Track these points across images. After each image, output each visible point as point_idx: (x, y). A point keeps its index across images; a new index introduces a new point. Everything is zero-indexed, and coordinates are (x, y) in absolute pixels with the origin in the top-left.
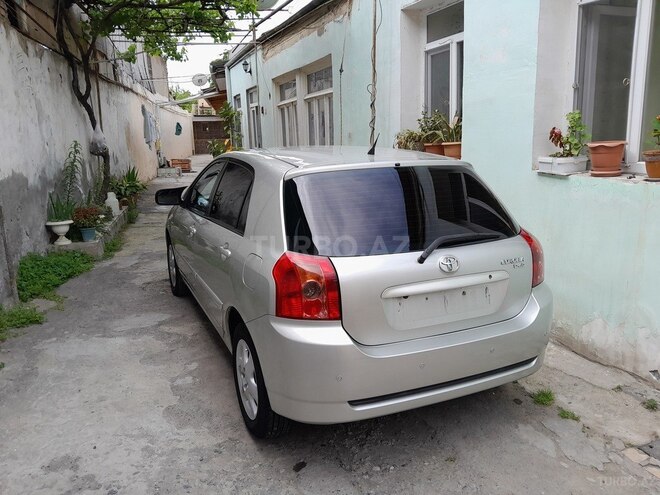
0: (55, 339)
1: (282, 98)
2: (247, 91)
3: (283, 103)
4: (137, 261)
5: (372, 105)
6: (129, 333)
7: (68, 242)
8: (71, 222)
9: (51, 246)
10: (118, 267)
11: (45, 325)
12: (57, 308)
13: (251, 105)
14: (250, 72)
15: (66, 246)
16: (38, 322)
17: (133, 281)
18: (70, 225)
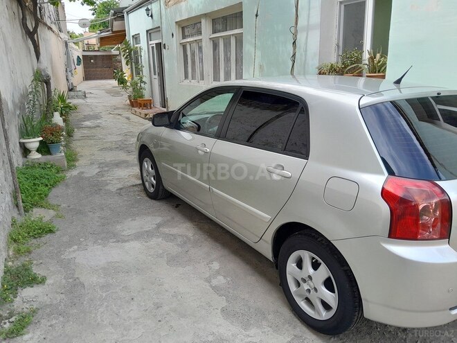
0: (76, 247)
1: (184, 37)
2: (147, 31)
3: (185, 41)
4: (98, 170)
5: (294, 43)
6: (138, 236)
7: (38, 156)
8: (41, 139)
9: (25, 160)
10: (86, 175)
11: (58, 233)
12: (57, 216)
13: (150, 43)
14: (152, 16)
15: (38, 159)
16: (51, 231)
17: (107, 188)
18: (41, 142)
